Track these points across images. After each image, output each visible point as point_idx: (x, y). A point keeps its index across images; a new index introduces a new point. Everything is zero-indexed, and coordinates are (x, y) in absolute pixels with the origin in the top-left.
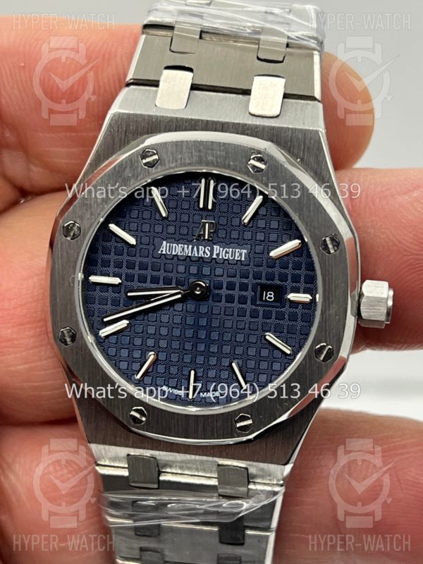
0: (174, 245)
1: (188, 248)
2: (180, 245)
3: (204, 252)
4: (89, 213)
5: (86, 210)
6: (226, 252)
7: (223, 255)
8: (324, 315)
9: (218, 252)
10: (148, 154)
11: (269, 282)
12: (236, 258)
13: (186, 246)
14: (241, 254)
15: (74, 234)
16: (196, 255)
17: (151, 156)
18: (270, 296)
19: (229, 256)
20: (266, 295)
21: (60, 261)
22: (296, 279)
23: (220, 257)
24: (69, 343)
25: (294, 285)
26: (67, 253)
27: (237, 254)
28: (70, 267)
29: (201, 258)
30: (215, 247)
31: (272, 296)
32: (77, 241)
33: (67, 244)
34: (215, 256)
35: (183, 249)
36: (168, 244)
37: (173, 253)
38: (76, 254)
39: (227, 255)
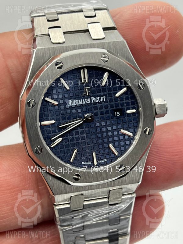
0: (74, 101)
1: (80, 101)
2: (77, 100)
3: (88, 101)
4: (38, 94)
5: (36, 93)
6: (97, 99)
7: (96, 101)
8: (145, 116)
9: (93, 100)
10: (58, 63)
11: (117, 108)
12: (102, 101)
13: (79, 100)
14: (103, 99)
15: (33, 105)
16: (85, 103)
17: (60, 64)
18: (118, 114)
19: (99, 100)
20: (116, 114)
21: (29, 118)
22: (128, 104)
23: (95, 102)
24: (40, 153)
25: (127, 107)
26: (31, 114)
27: (102, 99)
28: (34, 120)
29: (87, 104)
30: (92, 98)
31: (119, 114)
32: (35, 108)
33: (31, 110)
34: (92, 102)
35: (79, 102)
36: (72, 101)
37: (75, 104)
38: (35, 113)
39: (98, 100)
